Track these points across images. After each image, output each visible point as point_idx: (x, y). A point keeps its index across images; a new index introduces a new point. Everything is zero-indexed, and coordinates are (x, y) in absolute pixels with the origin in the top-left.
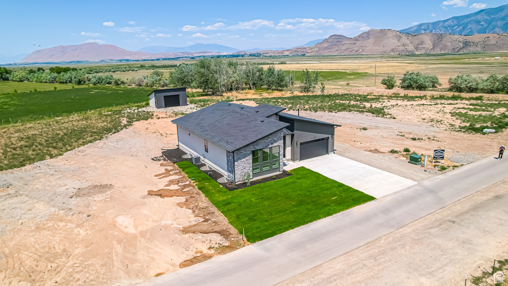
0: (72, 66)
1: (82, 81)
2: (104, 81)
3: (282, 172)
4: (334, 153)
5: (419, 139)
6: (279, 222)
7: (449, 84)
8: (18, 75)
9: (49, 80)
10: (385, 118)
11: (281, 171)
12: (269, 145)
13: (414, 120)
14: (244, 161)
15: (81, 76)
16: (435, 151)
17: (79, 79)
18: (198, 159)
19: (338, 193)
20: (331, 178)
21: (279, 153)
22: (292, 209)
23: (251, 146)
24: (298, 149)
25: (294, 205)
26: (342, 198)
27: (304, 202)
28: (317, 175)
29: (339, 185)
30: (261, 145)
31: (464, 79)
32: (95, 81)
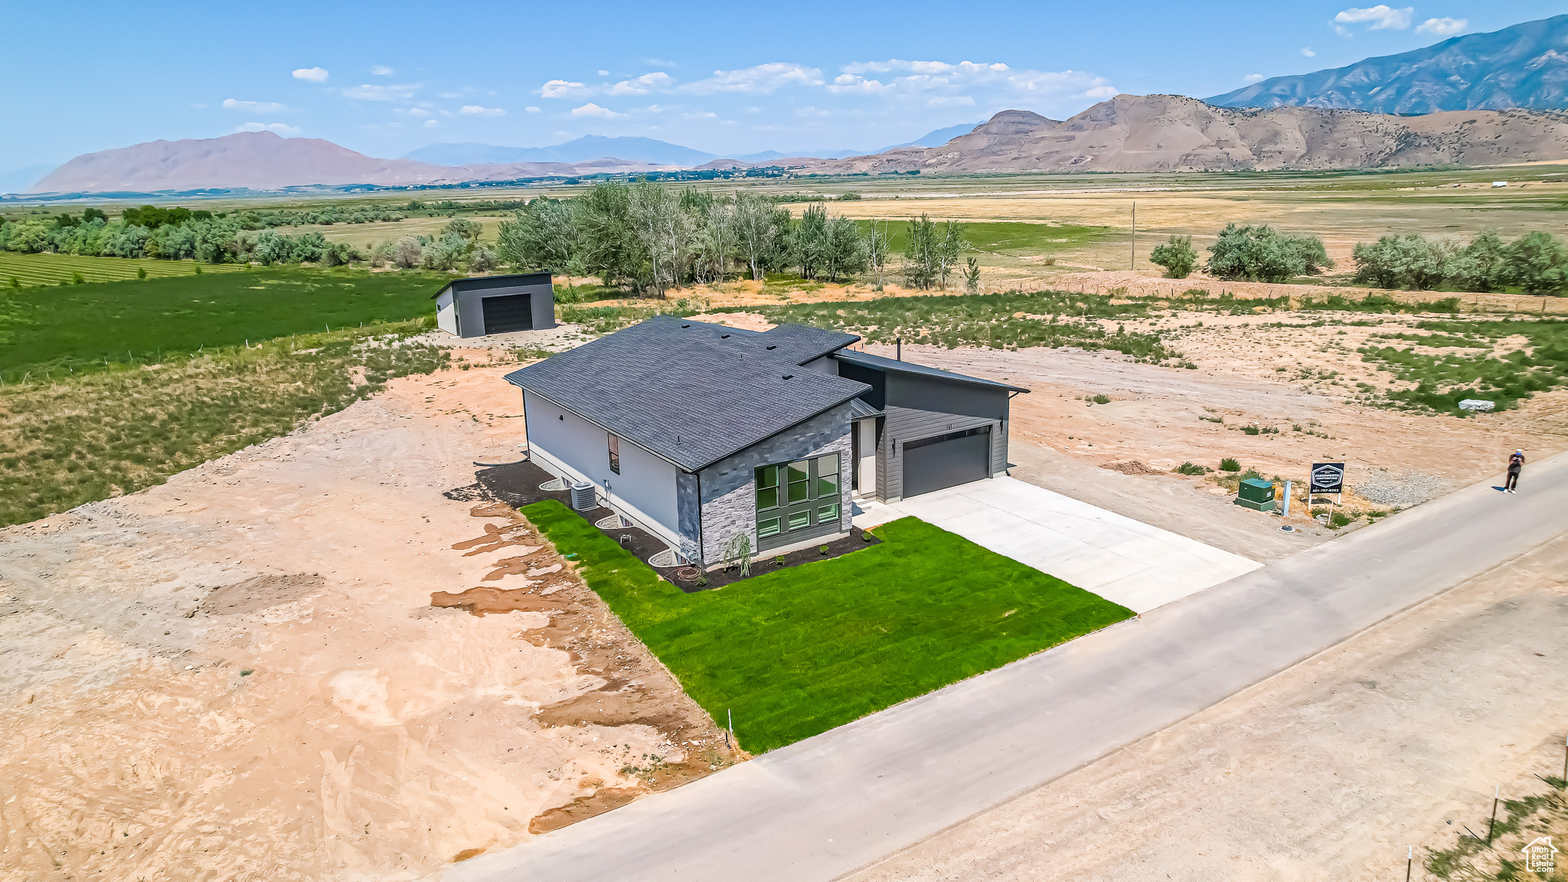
0: (194, 205)
1: (226, 250)
2: (296, 251)
3: (848, 534)
4: (1009, 475)
5: (1266, 431)
6: (839, 688)
7: (1355, 262)
8: (21, 230)
9: (122, 249)
10: (1162, 366)
11: (846, 531)
12: (806, 451)
13: (1251, 374)
14: (730, 501)
15: (222, 236)
16: (1316, 466)
17: (217, 246)
18: (588, 494)
19: (1019, 597)
20: (998, 552)
21: (838, 474)
22: (880, 649)
23: (752, 453)
24: (896, 463)
25: (886, 636)
26: (1032, 614)
27: (916, 625)
28: (956, 544)
29: (1022, 572)
30: (782, 451)
31: (1401, 249)
32: (267, 250)
